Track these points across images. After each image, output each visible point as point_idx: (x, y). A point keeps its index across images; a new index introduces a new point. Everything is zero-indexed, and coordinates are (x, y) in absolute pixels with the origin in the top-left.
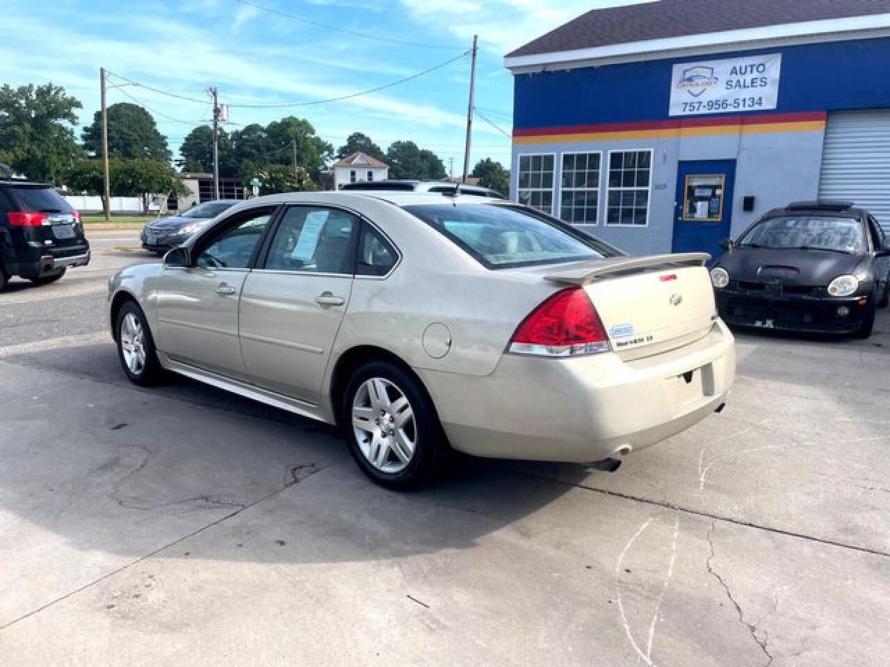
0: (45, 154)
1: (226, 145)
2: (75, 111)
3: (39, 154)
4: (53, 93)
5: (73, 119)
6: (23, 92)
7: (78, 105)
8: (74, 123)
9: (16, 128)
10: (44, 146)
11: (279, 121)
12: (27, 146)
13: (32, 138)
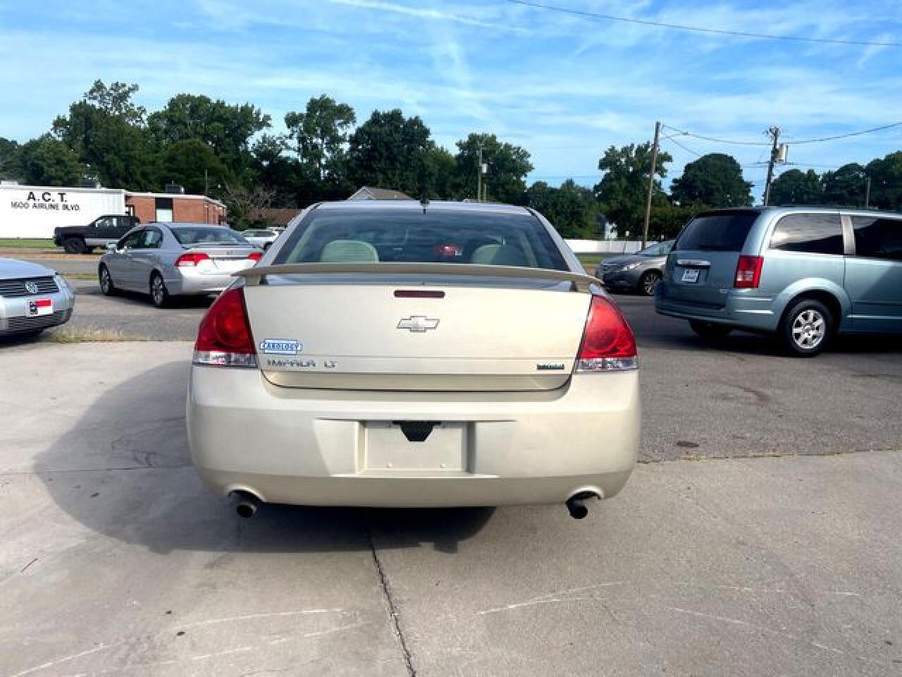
0: (634, 205)
1: (815, 188)
2: (666, 165)
3: (629, 205)
4: (649, 150)
5: (662, 172)
6: (626, 151)
7: (669, 159)
8: (662, 176)
9: (614, 183)
10: (634, 197)
11: (883, 158)
12: (620, 198)
13: (626, 191)
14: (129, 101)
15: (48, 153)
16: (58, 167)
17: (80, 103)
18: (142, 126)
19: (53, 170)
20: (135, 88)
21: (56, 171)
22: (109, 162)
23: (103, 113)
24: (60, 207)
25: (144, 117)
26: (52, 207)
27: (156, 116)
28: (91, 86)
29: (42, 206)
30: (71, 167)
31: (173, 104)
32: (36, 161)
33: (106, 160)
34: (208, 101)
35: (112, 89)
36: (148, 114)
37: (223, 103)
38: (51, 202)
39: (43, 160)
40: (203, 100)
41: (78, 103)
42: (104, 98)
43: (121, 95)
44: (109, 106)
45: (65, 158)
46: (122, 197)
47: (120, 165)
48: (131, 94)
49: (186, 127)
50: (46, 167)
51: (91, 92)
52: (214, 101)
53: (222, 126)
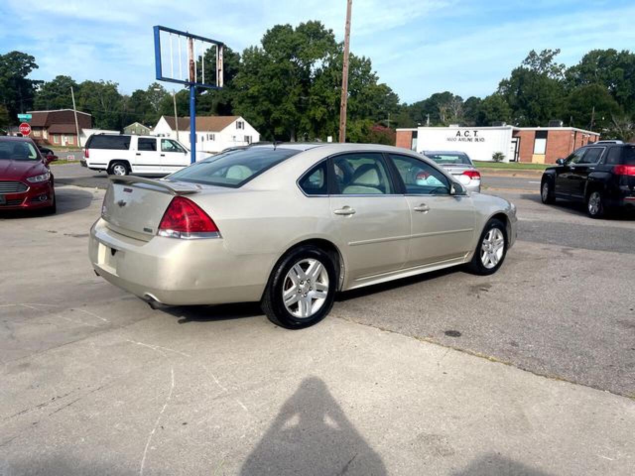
14: (552, 62)
15: (490, 104)
16: (494, 113)
17: (519, 68)
18: (561, 78)
19: (491, 115)
20: (558, 51)
21: (493, 115)
22: (530, 106)
23: (533, 73)
24: (474, 140)
25: (563, 71)
26: (469, 140)
27: (572, 69)
28: (527, 55)
29: (463, 139)
30: (502, 112)
31: (586, 59)
32: (482, 111)
33: (528, 105)
34: (614, 52)
35: (541, 55)
36: (566, 69)
37: (628, 52)
38: (469, 137)
39: (486, 109)
40: (612, 52)
41: (517, 68)
42: (535, 62)
43: (547, 58)
44: (537, 67)
45: (499, 107)
46: (511, 132)
47: (538, 109)
48: (554, 57)
49: (594, 75)
50: (487, 114)
51: (527, 60)
52: (619, 51)
53: (622, 70)
